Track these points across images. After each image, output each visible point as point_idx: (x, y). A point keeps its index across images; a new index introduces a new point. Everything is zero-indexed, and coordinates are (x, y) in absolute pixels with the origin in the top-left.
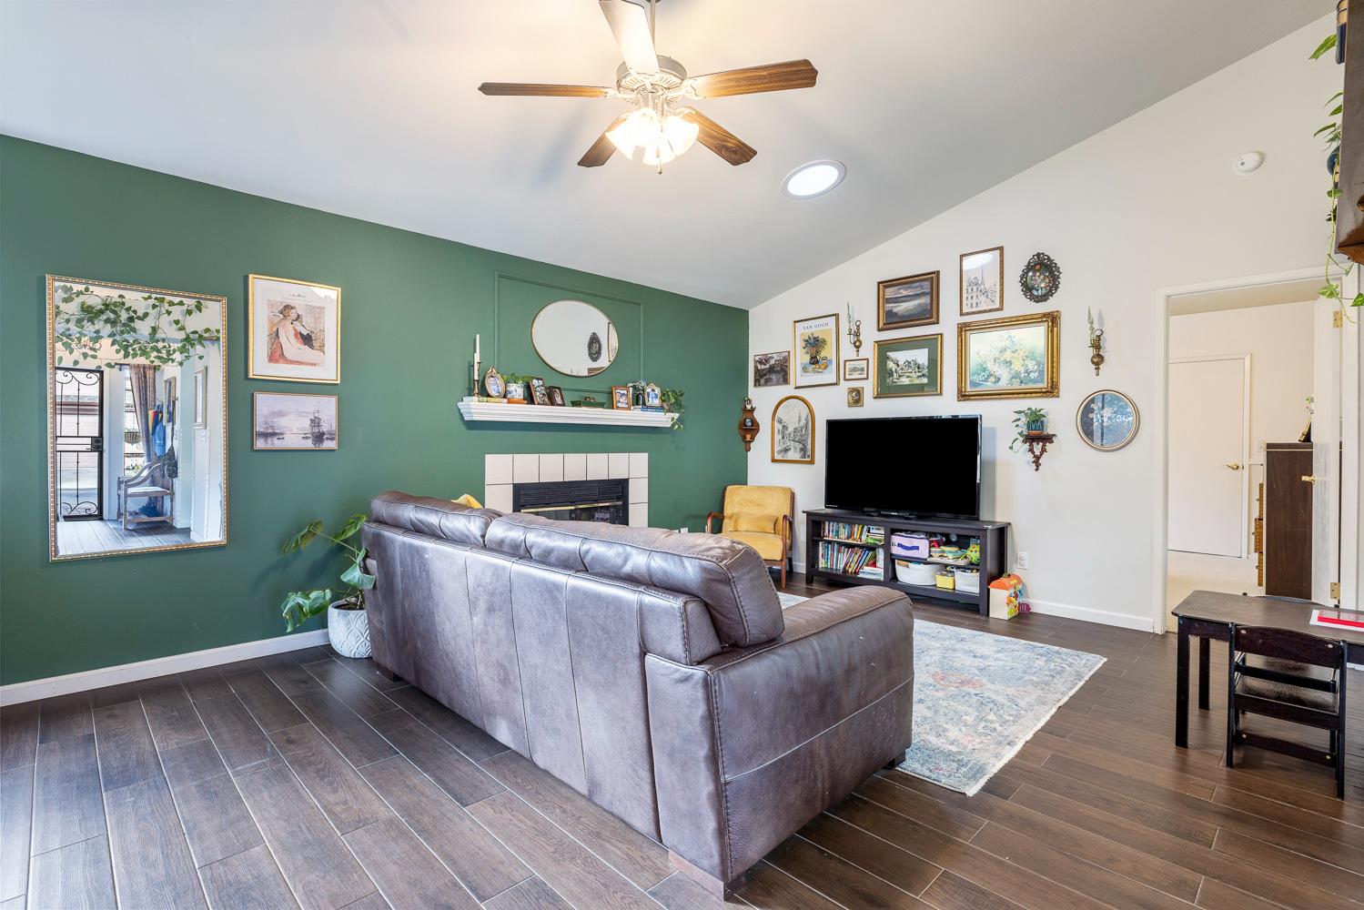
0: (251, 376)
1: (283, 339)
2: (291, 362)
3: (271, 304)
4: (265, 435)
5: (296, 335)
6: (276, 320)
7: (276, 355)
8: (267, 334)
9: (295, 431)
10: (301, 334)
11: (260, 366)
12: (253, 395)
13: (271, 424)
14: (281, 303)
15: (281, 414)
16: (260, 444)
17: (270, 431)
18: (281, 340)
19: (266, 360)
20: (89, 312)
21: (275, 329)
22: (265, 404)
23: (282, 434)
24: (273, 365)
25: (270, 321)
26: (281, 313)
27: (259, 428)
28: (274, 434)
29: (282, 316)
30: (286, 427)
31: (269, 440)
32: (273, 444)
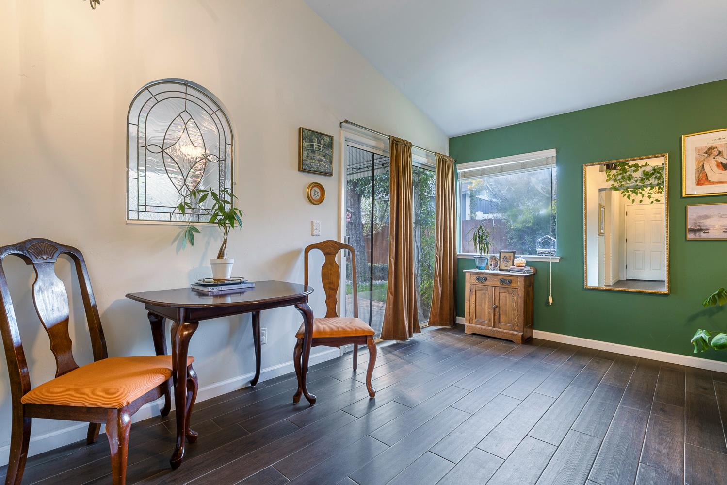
0: (683, 196)
1: (707, 169)
2: (714, 183)
3: (698, 150)
4: (694, 231)
5: (718, 166)
6: (702, 158)
7: (702, 179)
8: (695, 168)
9: (717, 227)
10: (721, 163)
11: (690, 188)
12: (686, 207)
13: (698, 224)
14: (706, 147)
15: (706, 217)
16: (691, 236)
17: (698, 228)
18: (706, 170)
19: (695, 184)
20: (647, 175)
21: (701, 165)
22: (694, 212)
23: (706, 230)
24: (699, 187)
25: (697, 159)
26: (706, 153)
27: (690, 226)
28: (700, 230)
29: (707, 155)
30: (710, 225)
31: (697, 234)
32: (700, 236)
